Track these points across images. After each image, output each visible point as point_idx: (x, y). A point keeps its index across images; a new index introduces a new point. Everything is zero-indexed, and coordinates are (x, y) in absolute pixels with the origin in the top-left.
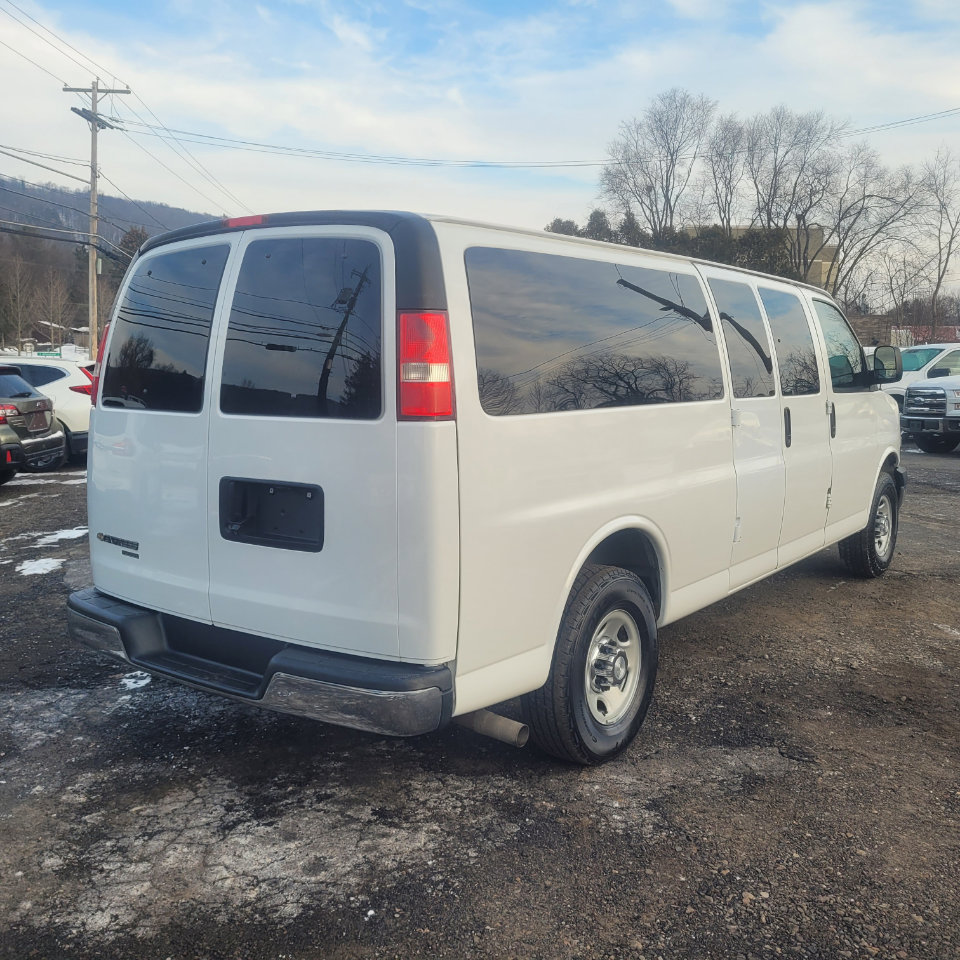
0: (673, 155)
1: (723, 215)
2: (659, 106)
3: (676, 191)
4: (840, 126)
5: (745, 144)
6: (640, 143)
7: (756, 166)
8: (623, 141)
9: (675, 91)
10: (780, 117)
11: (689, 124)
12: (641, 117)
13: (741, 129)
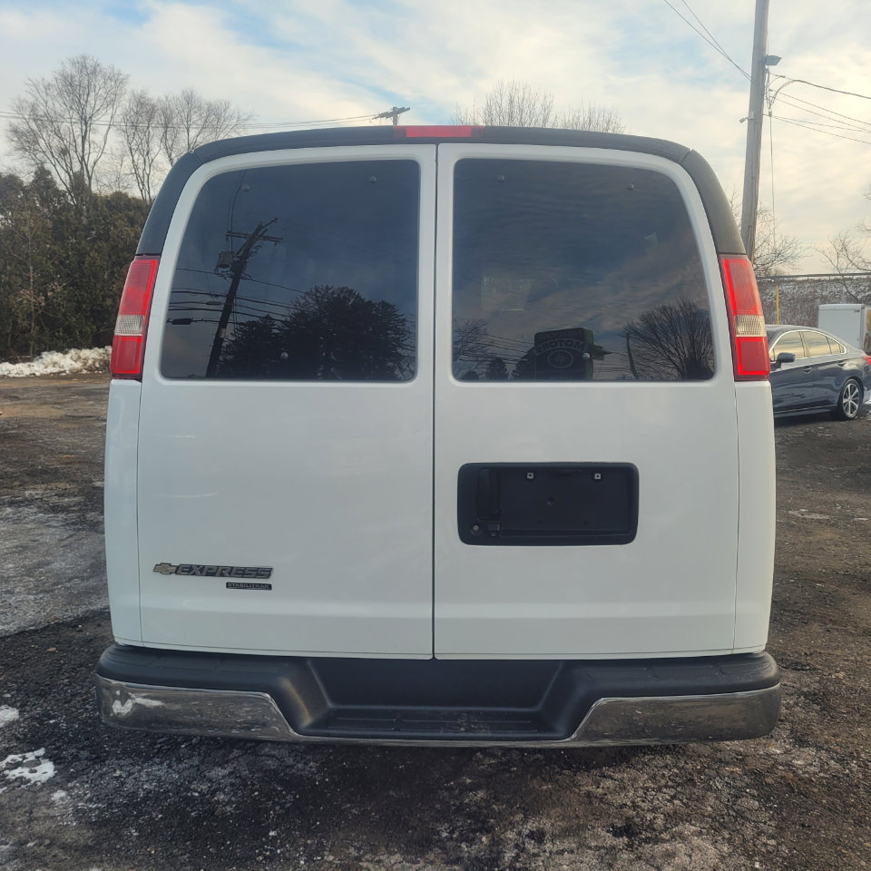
0: (85, 121)
1: (141, 186)
2: (70, 70)
3: (93, 157)
4: (245, 117)
5: (159, 119)
6: (50, 103)
7: (170, 143)
8: (30, 99)
9: (84, 58)
10: (189, 99)
11: (102, 92)
12: (50, 78)
13: (153, 107)
